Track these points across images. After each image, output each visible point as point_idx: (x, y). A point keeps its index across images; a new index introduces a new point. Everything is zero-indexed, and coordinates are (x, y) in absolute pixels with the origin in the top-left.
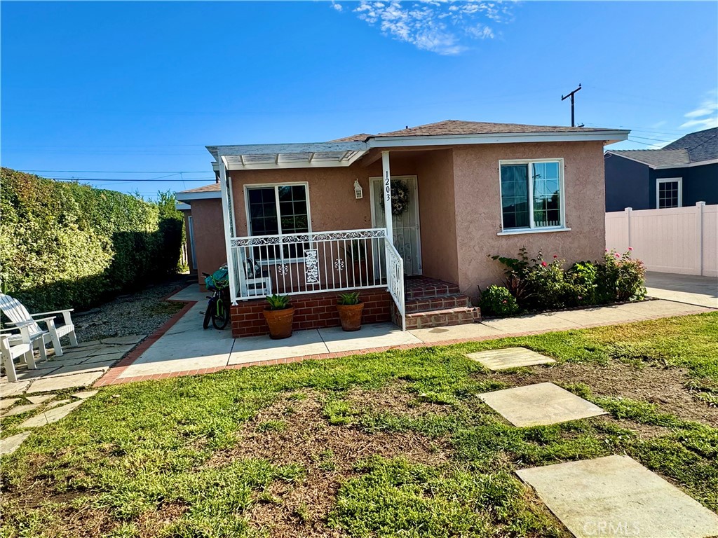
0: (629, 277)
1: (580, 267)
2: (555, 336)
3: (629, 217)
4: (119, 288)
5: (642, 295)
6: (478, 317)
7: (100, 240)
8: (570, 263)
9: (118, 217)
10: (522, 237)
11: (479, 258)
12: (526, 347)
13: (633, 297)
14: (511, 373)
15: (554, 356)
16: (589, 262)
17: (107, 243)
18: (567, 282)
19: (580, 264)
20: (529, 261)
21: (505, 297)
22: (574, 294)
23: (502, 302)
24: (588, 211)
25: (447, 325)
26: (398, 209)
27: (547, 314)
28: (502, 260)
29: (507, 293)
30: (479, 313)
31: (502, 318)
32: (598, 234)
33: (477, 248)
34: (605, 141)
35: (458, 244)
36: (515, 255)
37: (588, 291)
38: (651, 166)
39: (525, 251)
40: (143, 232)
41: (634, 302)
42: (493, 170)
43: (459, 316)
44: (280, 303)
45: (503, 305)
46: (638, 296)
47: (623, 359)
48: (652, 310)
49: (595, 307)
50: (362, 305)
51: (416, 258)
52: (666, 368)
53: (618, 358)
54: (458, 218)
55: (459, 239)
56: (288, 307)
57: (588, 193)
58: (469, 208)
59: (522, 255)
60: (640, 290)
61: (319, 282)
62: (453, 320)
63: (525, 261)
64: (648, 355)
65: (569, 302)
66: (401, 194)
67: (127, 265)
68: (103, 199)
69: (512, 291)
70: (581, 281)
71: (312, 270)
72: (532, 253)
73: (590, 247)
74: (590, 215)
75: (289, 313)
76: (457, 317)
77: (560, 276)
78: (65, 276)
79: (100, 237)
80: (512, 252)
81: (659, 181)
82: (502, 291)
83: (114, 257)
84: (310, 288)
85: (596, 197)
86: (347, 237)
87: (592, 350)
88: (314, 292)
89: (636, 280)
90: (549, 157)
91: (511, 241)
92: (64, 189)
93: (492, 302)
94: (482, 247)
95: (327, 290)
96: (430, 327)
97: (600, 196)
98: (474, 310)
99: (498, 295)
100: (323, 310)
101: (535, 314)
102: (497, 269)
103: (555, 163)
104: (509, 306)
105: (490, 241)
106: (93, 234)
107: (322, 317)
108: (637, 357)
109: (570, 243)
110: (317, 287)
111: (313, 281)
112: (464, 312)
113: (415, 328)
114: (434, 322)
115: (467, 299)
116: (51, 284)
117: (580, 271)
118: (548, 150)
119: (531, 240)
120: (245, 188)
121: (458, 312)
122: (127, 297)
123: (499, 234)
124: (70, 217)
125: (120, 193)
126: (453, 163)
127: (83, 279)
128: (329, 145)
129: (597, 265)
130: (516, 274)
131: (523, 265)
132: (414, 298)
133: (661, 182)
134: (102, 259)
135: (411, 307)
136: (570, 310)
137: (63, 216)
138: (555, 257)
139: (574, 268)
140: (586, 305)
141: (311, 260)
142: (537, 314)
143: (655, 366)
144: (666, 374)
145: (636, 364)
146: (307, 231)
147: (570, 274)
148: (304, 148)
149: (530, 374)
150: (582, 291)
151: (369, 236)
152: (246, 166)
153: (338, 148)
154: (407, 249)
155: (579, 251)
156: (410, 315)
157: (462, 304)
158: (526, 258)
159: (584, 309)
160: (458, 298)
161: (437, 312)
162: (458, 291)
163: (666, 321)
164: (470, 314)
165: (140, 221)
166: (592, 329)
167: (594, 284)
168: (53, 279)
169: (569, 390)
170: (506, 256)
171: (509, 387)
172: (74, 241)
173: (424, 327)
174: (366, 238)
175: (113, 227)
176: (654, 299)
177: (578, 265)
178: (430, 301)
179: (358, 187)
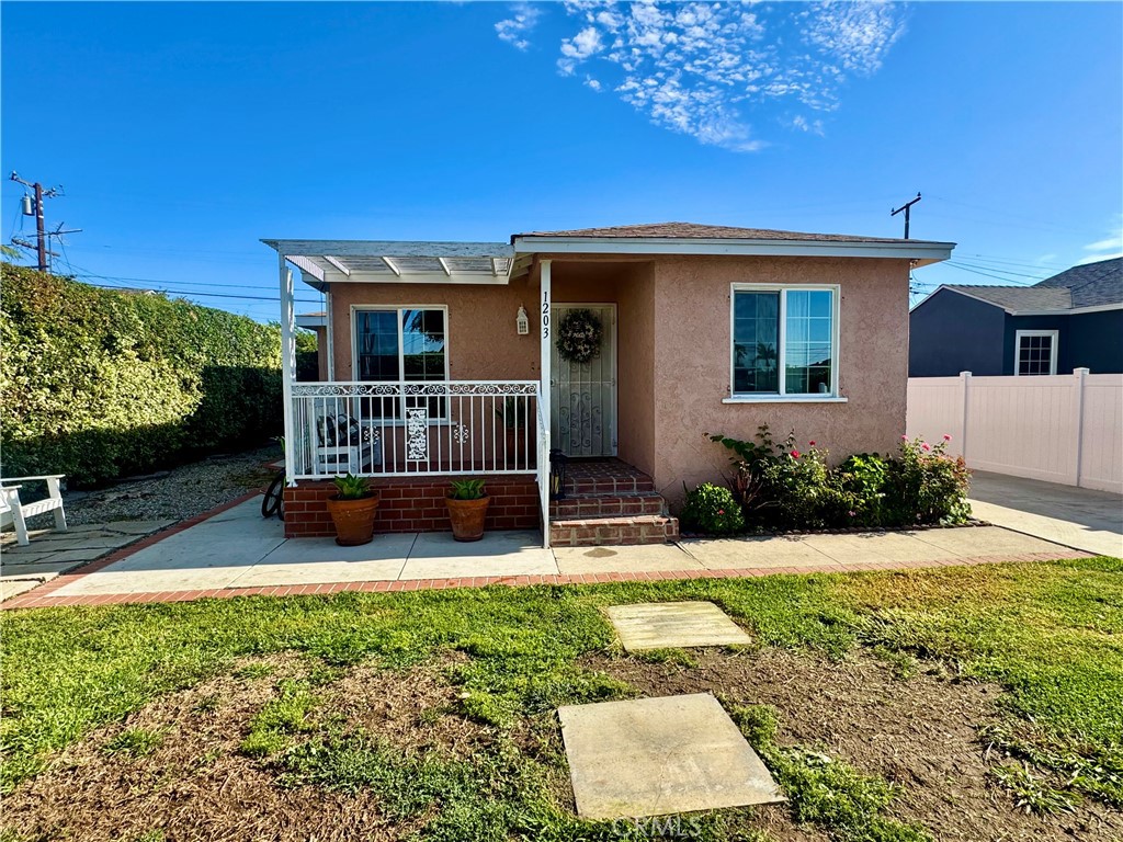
0: (939, 484)
1: (858, 462)
2: (782, 583)
3: (966, 387)
4: (212, 444)
5: (963, 516)
6: (674, 534)
7: (179, 376)
8: (843, 454)
9: (216, 345)
10: (765, 408)
11: (691, 437)
12: (719, 603)
13: (946, 519)
14: (654, 662)
15: (753, 629)
16: (876, 455)
17: (192, 381)
18: (832, 486)
19: (859, 457)
20: (773, 447)
21: (722, 503)
22: (844, 506)
23: (715, 513)
24: (878, 371)
25: (620, 544)
26: (584, 353)
27: (792, 537)
28: (729, 443)
29: (727, 496)
30: (675, 528)
31: (713, 539)
32: (895, 409)
33: (687, 421)
34: (912, 260)
35: (656, 412)
36: (750, 435)
37: (868, 504)
38: (1008, 310)
39: (767, 431)
40: (261, 368)
41: (948, 527)
42: (721, 298)
43: (642, 531)
44: (353, 489)
45: (717, 517)
46: (955, 517)
47: (880, 648)
48: (973, 545)
49: (878, 531)
50: (485, 501)
51: (609, 430)
52: (956, 681)
53: (872, 645)
54: (659, 372)
55: (658, 406)
56: (366, 495)
57: (880, 342)
58: (677, 357)
59: (762, 436)
60: (961, 507)
61: (427, 460)
62: (631, 537)
63: (767, 447)
64: (931, 645)
65: (833, 518)
66: (589, 330)
67: (227, 414)
68: (191, 319)
69: (737, 496)
70: (856, 486)
71: (417, 440)
72: (780, 434)
73: (880, 431)
74: (881, 380)
75: (368, 505)
76: (638, 531)
77: (820, 476)
78: (102, 424)
79: (179, 371)
80: (746, 430)
81: (1020, 334)
82: (720, 494)
83: (201, 400)
84: (412, 467)
85: (894, 351)
86: (477, 391)
87: (829, 622)
88: (418, 473)
89: (953, 491)
90: (815, 282)
91: (744, 414)
92: (119, 300)
93: (700, 511)
94: (696, 419)
95: (440, 473)
96: (591, 544)
97: (900, 349)
98: (669, 521)
99: (710, 500)
100: (429, 503)
101: (774, 534)
102: (718, 457)
103: (827, 292)
104: (729, 519)
105: (710, 411)
106: (166, 367)
107: (428, 514)
108: (906, 649)
109: (845, 421)
110: (423, 467)
111: (417, 456)
112: (651, 524)
113: (567, 544)
114: (598, 537)
115: (661, 503)
116: (74, 434)
117: (859, 469)
118: (814, 270)
119: (779, 414)
120: (351, 309)
121: (640, 524)
122: (224, 458)
123: (724, 401)
124: (125, 341)
125: (225, 314)
126: (654, 284)
127: (142, 429)
128: (453, 247)
129: (888, 462)
130: (747, 468)
131: (762, 452)
132: (578, 495)
133: (1025, 335)
134: (178, 402)
135: (567, 509)
136: (834, 533)
137: (112, 338)
138: (812, 443)
139: (847, 465)
140: (862, 525)
141: (417, 424)
142: (775, 536)
143: (936, 673)
144: (950, 696)
145: (900, 665)
146: (443, 379)
147: (837, 474)
148: (413, 249)
149: (688, 667)
150: (856, 503)
151: (512, 392)
152: (352, 277)
153: (467, 251)
154: (595, 414)
155: (859, 436)
156: (560, 523)
157: (653, 511)
158: (770, 442)
159: (856, 532)
160: (646, 500)
161: (606, 521)
162: (651, 487)
163: (988, 571)
164: (660, 528)
165: (257, 353)
166: (852, 575)
167: (879, 491)
168: (80, 427)
169: (737, 719)
170: (734, 437)
171: (631, 695)
172: (126, 374)
173: (581, 544)
174: (506, 394)
175: (204, 358)
176: (983, 524)
177: (855, 459)
178: (600, 501)
179: (522, 317)
